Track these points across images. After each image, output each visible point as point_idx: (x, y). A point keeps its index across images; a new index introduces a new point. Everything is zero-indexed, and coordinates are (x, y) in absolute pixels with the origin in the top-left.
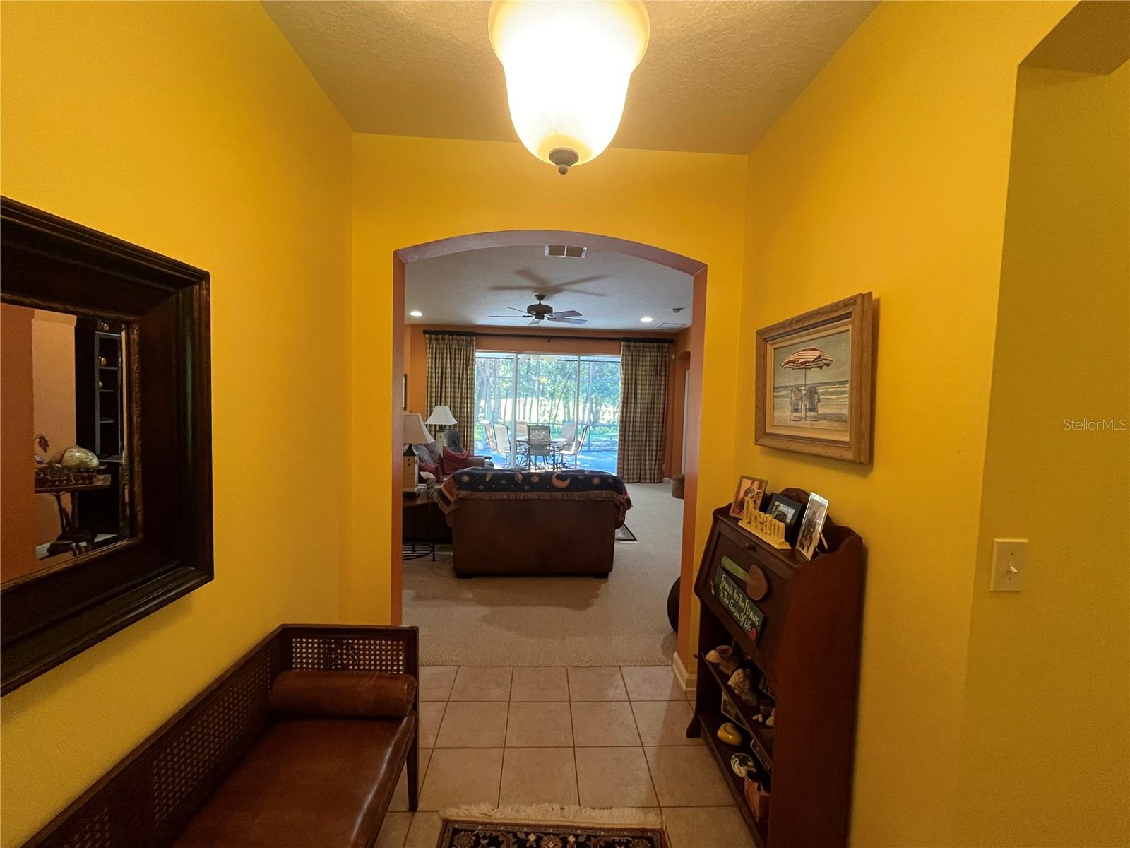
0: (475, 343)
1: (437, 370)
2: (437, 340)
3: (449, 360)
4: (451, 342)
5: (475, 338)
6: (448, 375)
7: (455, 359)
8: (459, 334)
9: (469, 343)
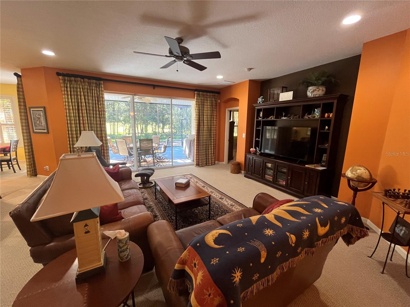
0: (102, 86)
1: (73, 104)
2: (70, 81)
3: (83, 97)
4: (83, 84)
5: (102, 82)
6: (84, 108)
7: (88, 96)
8: (90, 78)
9: (98, 86)
